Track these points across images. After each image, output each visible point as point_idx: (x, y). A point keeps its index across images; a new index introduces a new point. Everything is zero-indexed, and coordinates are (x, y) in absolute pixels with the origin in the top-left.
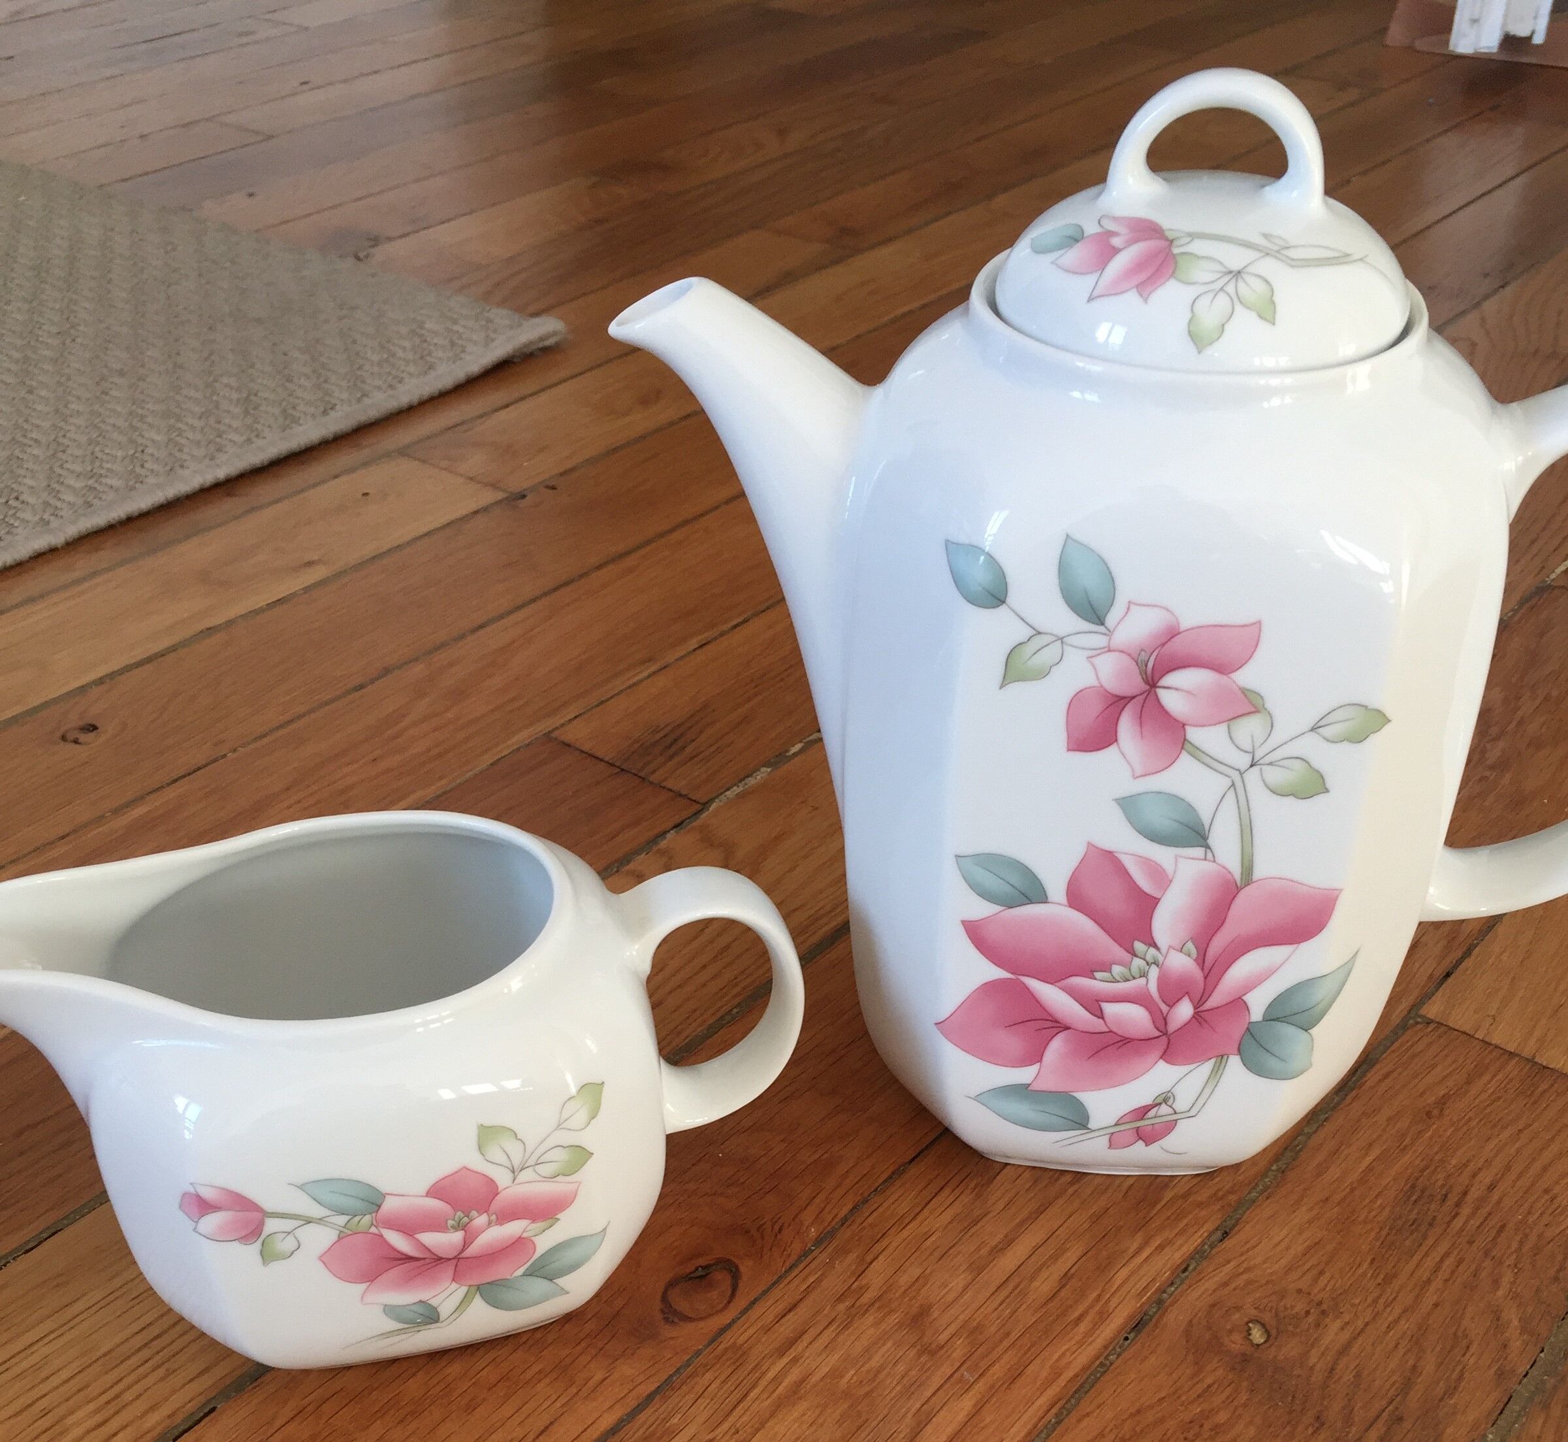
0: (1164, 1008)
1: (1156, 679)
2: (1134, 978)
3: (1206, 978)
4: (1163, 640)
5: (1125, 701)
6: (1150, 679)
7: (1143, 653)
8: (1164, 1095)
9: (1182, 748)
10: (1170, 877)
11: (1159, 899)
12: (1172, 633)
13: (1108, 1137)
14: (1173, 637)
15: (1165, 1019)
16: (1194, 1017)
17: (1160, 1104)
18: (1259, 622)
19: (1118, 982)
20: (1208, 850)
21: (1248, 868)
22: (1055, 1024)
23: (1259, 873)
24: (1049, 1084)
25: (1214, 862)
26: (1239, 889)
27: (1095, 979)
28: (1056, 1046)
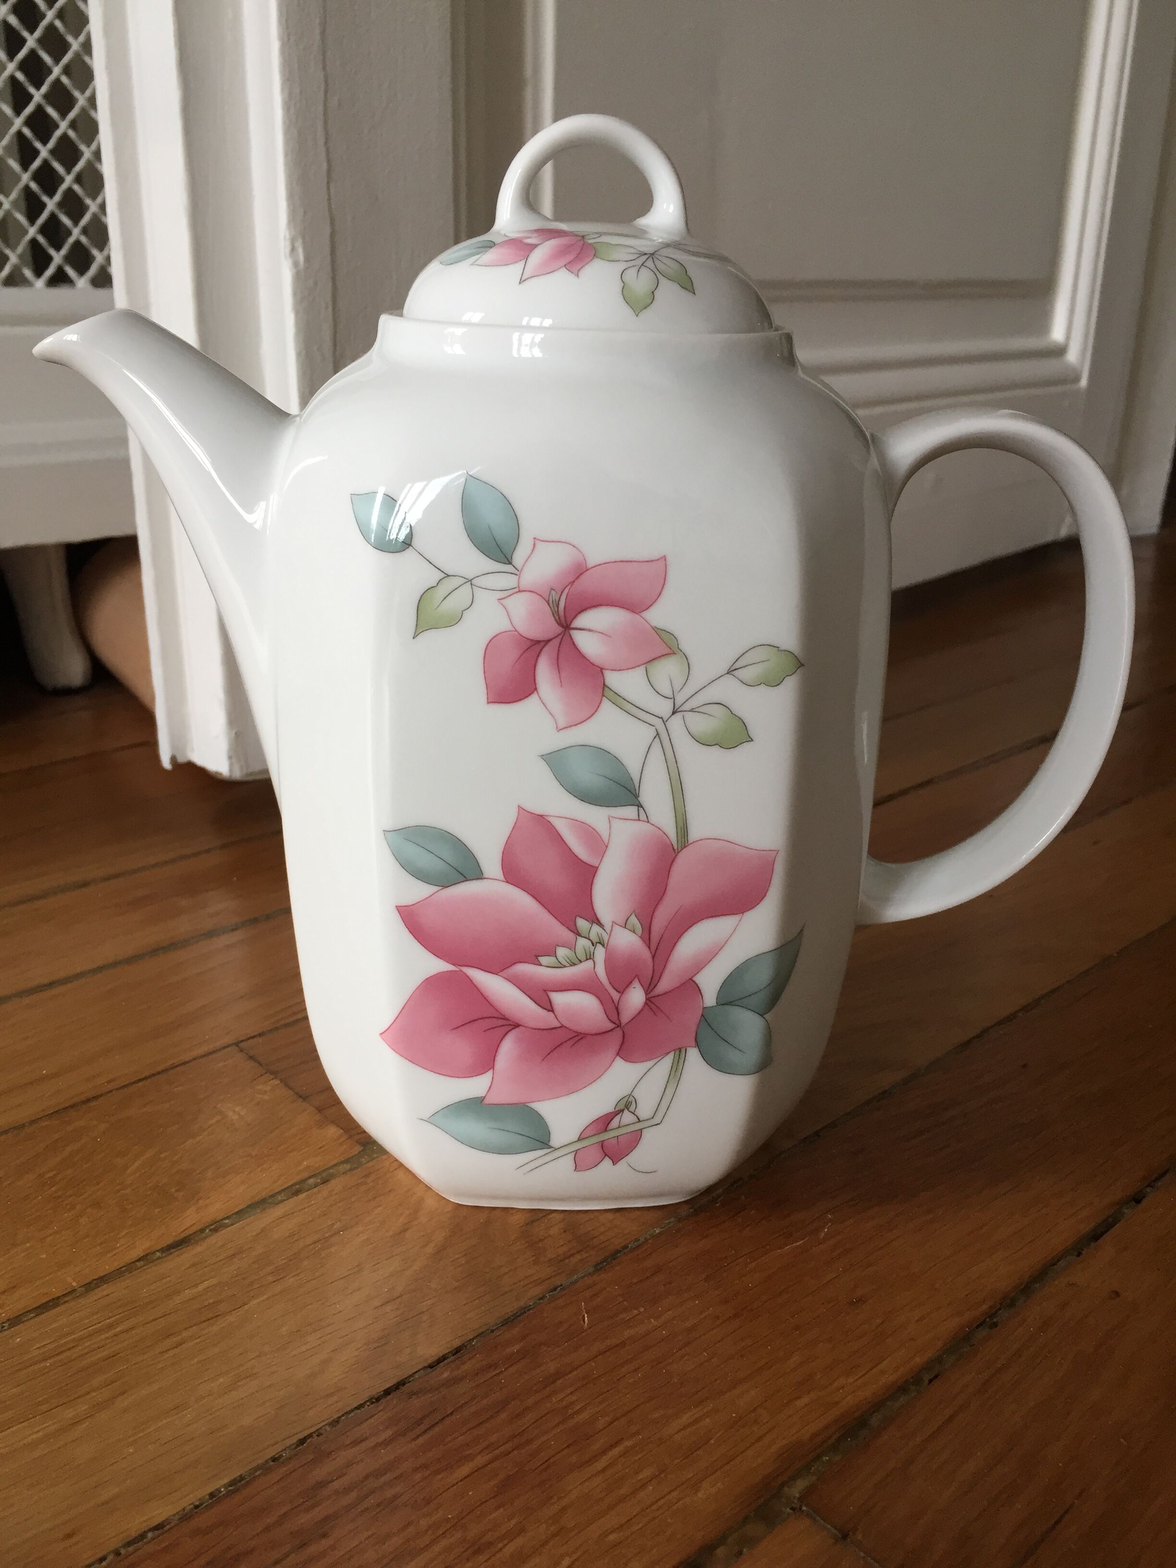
0: (615, 995)
1: (569, 620)
2: (581, 962)
3: (653, 957)
4: (571, 580)
5: (542, 644)
6: (563, 619)
7: (553, 593)
8: (626, 1099)
9: (603, 695)
10: (606, 842)
11: (597, 868)
12: (580, 570)
13: (572, 1156)
14: (581, 574)
15: (617, 1009)
16: (646, 1003)
17: (622, 1111)
18: (664, 558)
19: (565, 966)
20: (641, 810)
21: (683, 828)
22: (504, 1022)
23: (695, 833)
24: (504, 1095)
25: (648, 822)
26: (676, 852)
27: (541, 965)
28: (508, 1048)
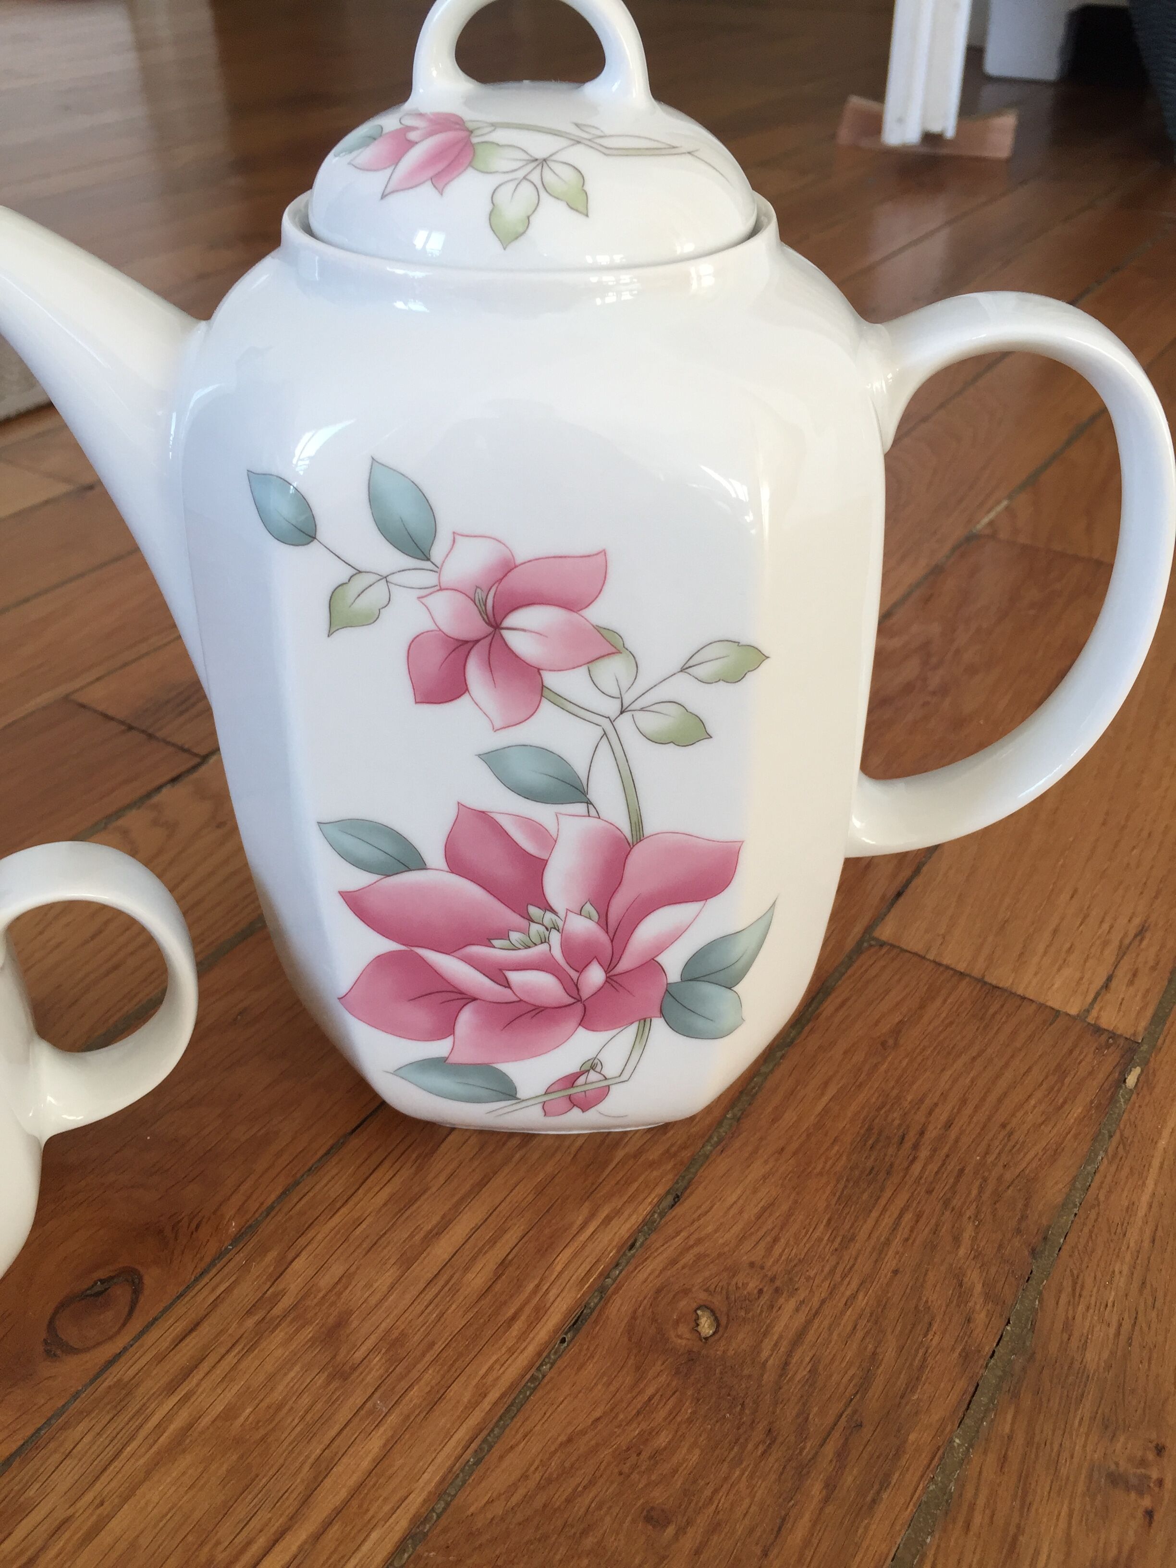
0: (574, 974)
1: (499, 620)
2: (536, 945)
3: (612, 941)
4: (499, 575)
5: (471, 644)
6: (492, 619)
7: (479, 589)
8: (592, 1061)
9: (541, 697)
10: (555, 836)
11: (547, 861)
12: (508, 567)
13: (541, 1105)
14: (509, 572)
15: (576, 986)
16: (606, 981)
17: (588, 1071)
18: (604, 552)
19: (520, 949)
20: (590, 806)
21: (637, 823)
22: (460, 996)
23: (649, 828)
24: (466, 1055)
25: (599, 818)
26: (631, 846)
27: (494, 947)
28: (466, 1018)
